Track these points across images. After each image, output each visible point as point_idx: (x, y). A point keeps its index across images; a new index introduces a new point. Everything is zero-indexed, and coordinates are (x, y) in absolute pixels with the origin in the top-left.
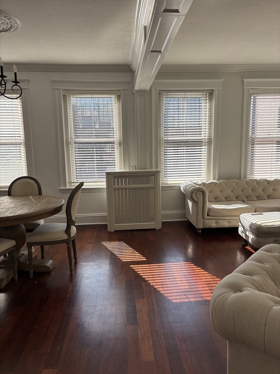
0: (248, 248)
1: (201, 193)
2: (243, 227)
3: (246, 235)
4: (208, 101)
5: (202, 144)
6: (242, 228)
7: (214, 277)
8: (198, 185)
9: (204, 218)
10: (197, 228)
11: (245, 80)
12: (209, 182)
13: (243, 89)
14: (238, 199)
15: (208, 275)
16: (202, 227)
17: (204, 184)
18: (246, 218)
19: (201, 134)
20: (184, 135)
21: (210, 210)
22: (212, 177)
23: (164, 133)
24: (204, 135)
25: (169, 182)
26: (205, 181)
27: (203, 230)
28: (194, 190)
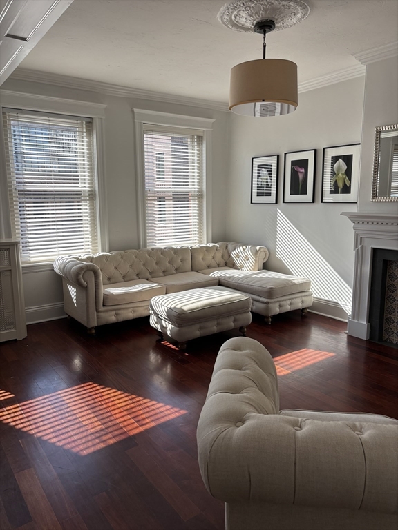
0: (165, 343)
1: (92, 273)
2: (157, 315)
3: (162, 326)
4: (85, 134)
5: (80, 198)
6: (155, 317)
7: (134, 396)
8: (81, 260)
9: (98, 311)
10: (89, 327)
11: (136, 110)
12: (98, 255)
13: (134, 123)
14: (140, 277)
15: (123, 396)
16: (96, 325)
17: (90, 259)
18: (160, 303)
19: (78, 183)
20: (51, 183)
21: (106, 297)
22: (100, 248)
23: (17, 178)
24: (83, 185)
25: (32, 260)
26: (92, 255)
27: (97, 328)
28: (81, 268)
